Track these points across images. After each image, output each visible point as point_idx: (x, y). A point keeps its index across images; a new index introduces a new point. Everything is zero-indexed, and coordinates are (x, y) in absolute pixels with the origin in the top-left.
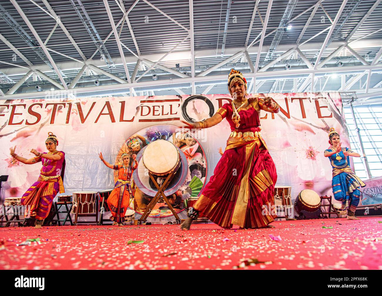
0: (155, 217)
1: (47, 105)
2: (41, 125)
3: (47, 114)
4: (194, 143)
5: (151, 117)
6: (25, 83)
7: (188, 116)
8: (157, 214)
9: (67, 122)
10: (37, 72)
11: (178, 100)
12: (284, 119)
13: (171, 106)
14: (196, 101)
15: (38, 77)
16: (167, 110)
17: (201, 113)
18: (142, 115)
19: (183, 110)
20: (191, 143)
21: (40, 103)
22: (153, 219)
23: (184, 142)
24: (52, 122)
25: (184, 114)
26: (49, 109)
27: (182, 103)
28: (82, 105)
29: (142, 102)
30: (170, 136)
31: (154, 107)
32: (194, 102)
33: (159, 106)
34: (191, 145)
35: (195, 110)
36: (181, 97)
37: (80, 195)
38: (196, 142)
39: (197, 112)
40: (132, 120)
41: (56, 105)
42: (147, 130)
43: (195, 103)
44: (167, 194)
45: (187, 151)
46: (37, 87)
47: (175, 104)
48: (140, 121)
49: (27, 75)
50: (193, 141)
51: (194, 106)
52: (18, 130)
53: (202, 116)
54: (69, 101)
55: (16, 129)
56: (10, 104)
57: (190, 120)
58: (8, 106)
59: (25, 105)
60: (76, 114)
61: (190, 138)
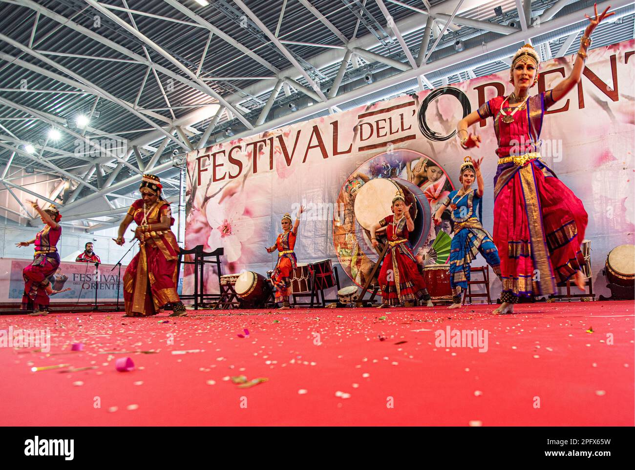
1: (247, 145)
2: (245, 176)
3: (249, 159)
4: (439, 175)
5: (374, 140)
7: (428, 129)
9: (271, 168)
11: (413, 103)
13: (402, 115)
14: (441, 99)
16: (396, 124)
17: (449, 120)
18: (362, 139)
19: (420, 119)
20: (435, 175)
21: (238, 145)
23: (425, 174)
24: (255, 171)
25: (422, 126)
26: (250, 152)
27: (417, 108)
28: (284, 139)
29: (361, 117)
30: (402, 168)
31: (377, 122)
32: (437, 102)
33: (385, 120)
34: (436, 180)
35: (439, 116)
36: (417, 97)
38: (443, 173)
39: (443, 119)
40: (349, 151)
41: (255, 144)
42: (371, 163)
43: (438, 104)
45: (429, 190)
47: (407, 111)
48: (361, 149)
50: (439, 172)
51: (437, 108)
52: (223, 188)
53: (450, 126)
54: (270, 135)
55: (221, 187)
56: (210, 153)
57: (433, 136)
58: (208, 156)
59: (224, 152)
60: (279, 154)
61: (433, 167)
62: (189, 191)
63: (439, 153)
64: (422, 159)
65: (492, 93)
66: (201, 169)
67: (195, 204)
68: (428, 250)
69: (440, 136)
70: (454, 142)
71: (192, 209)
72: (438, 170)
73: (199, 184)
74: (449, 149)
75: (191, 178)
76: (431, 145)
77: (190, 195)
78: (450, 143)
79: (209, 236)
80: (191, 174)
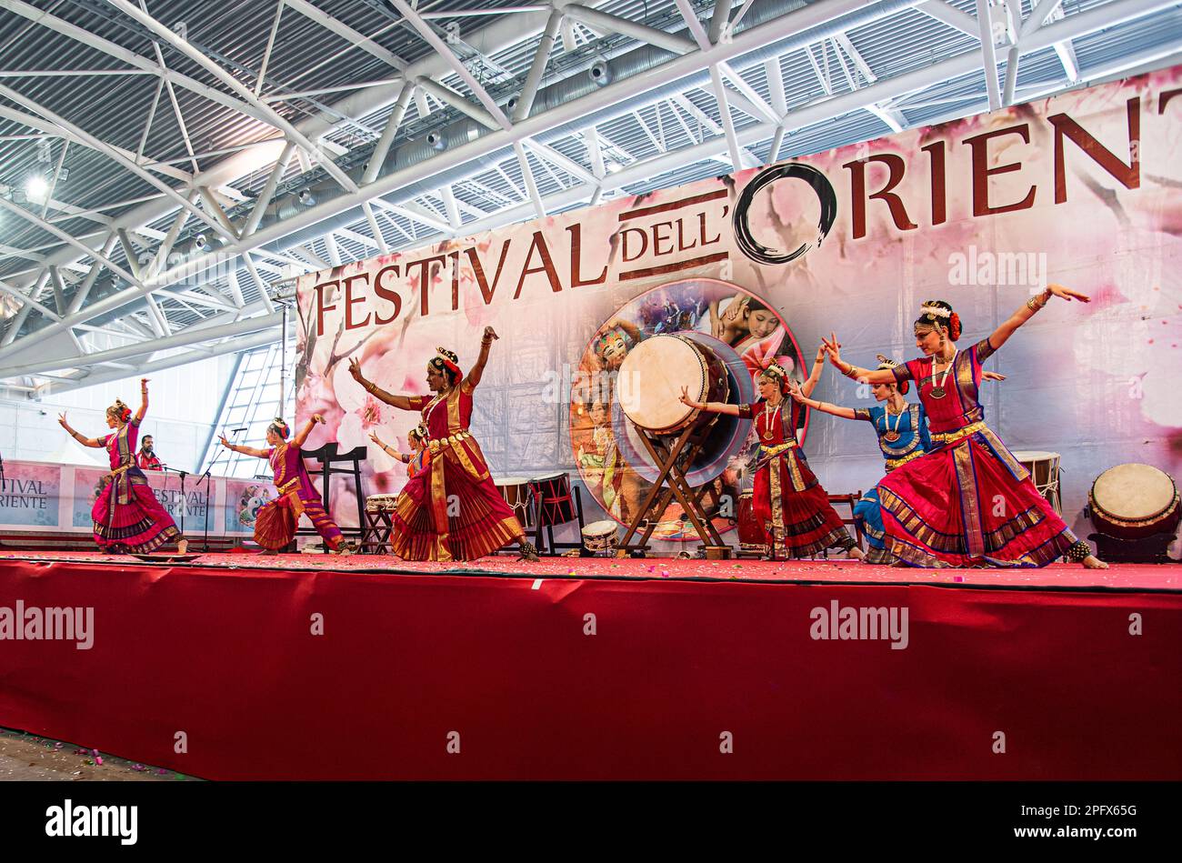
0: (671, 540)
1: (409, 266)
2: (405, 320)
3: (412, 290)
5: (650, 260)
7: (753, 242)
8: (676, 531)
9: (455, 307)
10: (423, 86)
11: (720, 194)
12: (1109, 197)
13: (702, 216)
14: (778, 186)
16: (691, 233)
17: (793, 225)
18: (625, 259)
19: (737, 223)
20: (763, 326)
21: (393, 264)
22: (667, 543)
23: (744, 324)
24: (424, 311)
25: (741, 237)
26: (414, 277)
27: (732, 202)
28: (480, 254)
29: (623, 217)
30: (702, 313)
31: (655, 228)
32: (771, 190)
33: (670, 224)
34: (765, 334)
35: (775, 217)
36: (732, 182)
37: (505, 488)
38: (778, 322)
39: (781, 223)
40: (601, 280)
41: (425, 263)
42: (642, 303)
43: (773, 195)
44: (695, 480)
45: (752, 354)
46: (431, 139)
47: (712, 208)
48: (623, 276)
49: (398, 105)
50: (771, 322)
51: (771, 203)
52: (365, 340)
53: (796, 236)
54: (452, 247)
55: (362, 339)
56: (340, 278)
57: (761, 254)
58: (337, 283)
59: (366, 276)
60: (470, 283)
61: (760, 312)
62: (301, 345)
63: (773, 285)
64: (739, 298)
65: (880, 175)
66: (324, 306)
67: (313, 367)
68: (747, 462)
69: (774, 255)
70: (801, 266)
71: (307, 377)
72: (769, 316)
73: (321, 332)
74: (792, 278)
75: (306, 321)
76: (758, 271)
77: (303, 352)
78: (794, 267)
79: (338, 425)
80: (305, 315)
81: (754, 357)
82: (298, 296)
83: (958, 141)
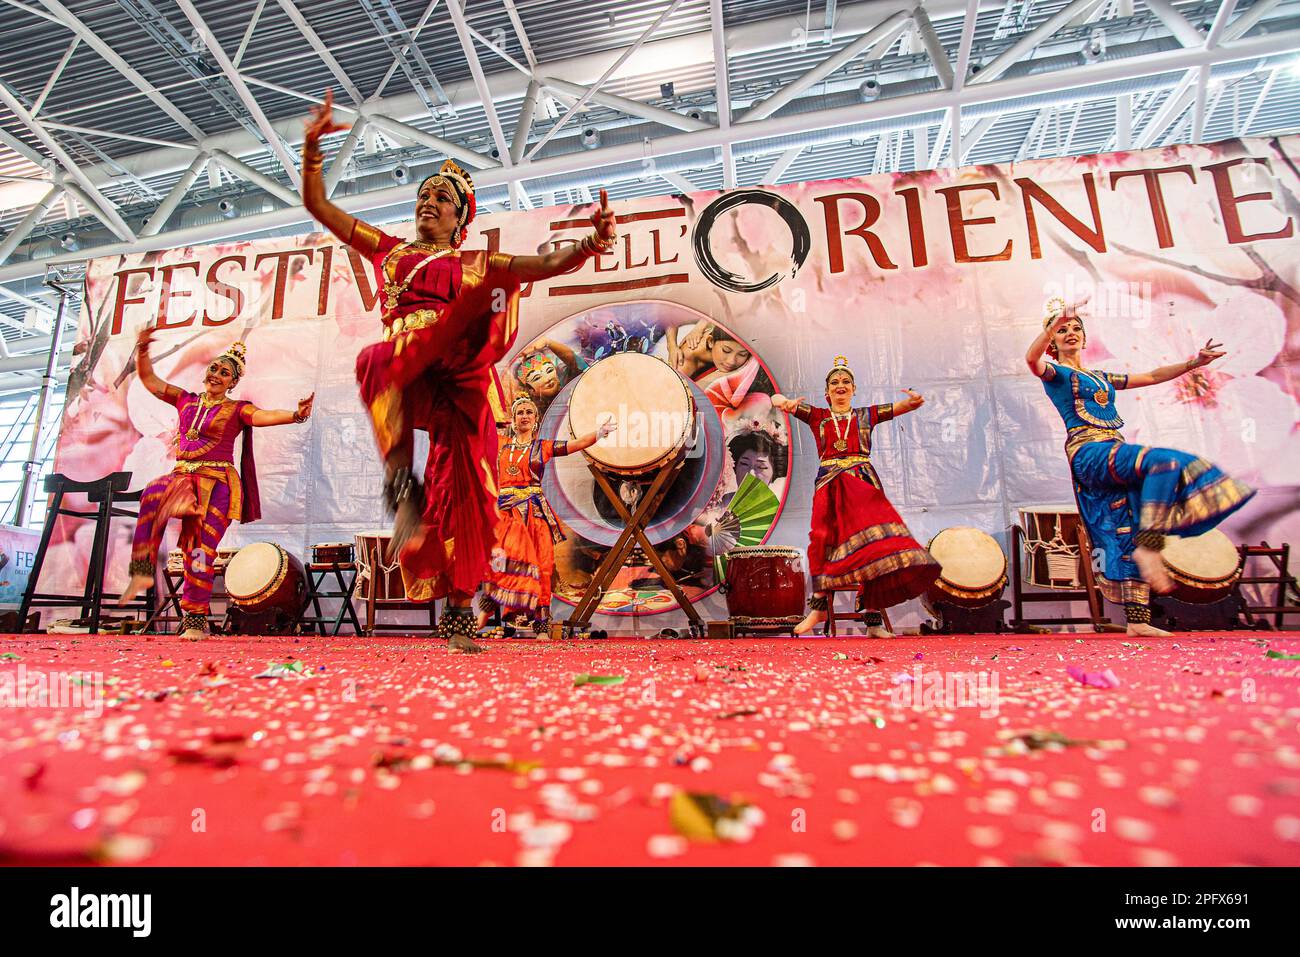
0: (619, 614)
1: (260, 258)
2: (249, 322)
3: (262, 288)
4: (741, 360)
5: (588, 276)
6: (189, 195)
7: (716, 266)
8: (625, 603)
9: (322, 311)
10: (219, 158)
11: (680, 212)
12: (1081, 258)
13: (656, 233)
14: (744, 211)
15: (222, 174)
16: (642, 249)
17: (762, 253)
19: (698, 244)
20: (730, 359)
21: (238, 254)
22: (613, 619)
23: (707, 356)
24: (277, 313)
25: (702, 259)
26: (267, 271)
27: (692, 224)
29: (554, 226)
30: (657, 339)
32: (735, 215)
34: (734, 368)
35: (741, 243)
36: (689, 202)
37: (379, 543)
38: (749, 356)
39: (748, 251)
41: (284, 257)
42: (580, 323)
43: (738, 219)
44: (654, 536)
45: (718, 389)
46: (224, 206)
47: (669, 227)
48: (554, 292)
49: (191, 171)
50: (739, 354)
51: (736, 228)
52: (184, 344)
53: (765, 264)
54: (323, 241)
55: (179, 343)
56: (156, 265)
57: (725, 279)
58: (151, 272)
59: (196, 266)
60: (346, 283)
61: (727, 343)
62: (82, 345)
63: (740, 315)
64: (701, 325)
65: (855, 213)
66: (127, 297)
67: (97, 375)
68: (719, 516)
69: (742, 282)
70: (773, 297)
71: (87, 387)
72: (737, 348)
73: (117, 330)
74: (764, 310)
75: (95, 315)
76: (723, 299)
77: (84, 354)
78: (766, 297)
79: (130, 452)
80: (95, 307)
81: (721, 393)
82: (88, 283)
83: (931, 190)
